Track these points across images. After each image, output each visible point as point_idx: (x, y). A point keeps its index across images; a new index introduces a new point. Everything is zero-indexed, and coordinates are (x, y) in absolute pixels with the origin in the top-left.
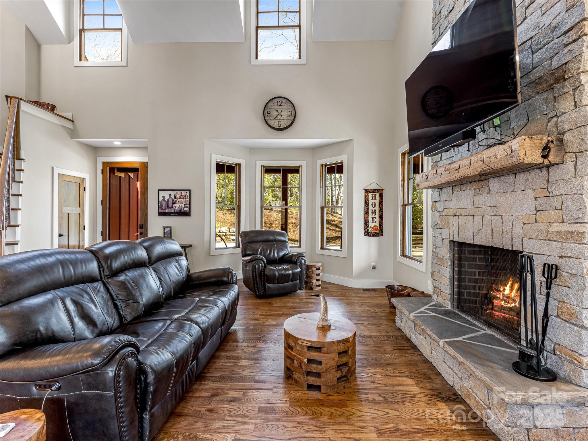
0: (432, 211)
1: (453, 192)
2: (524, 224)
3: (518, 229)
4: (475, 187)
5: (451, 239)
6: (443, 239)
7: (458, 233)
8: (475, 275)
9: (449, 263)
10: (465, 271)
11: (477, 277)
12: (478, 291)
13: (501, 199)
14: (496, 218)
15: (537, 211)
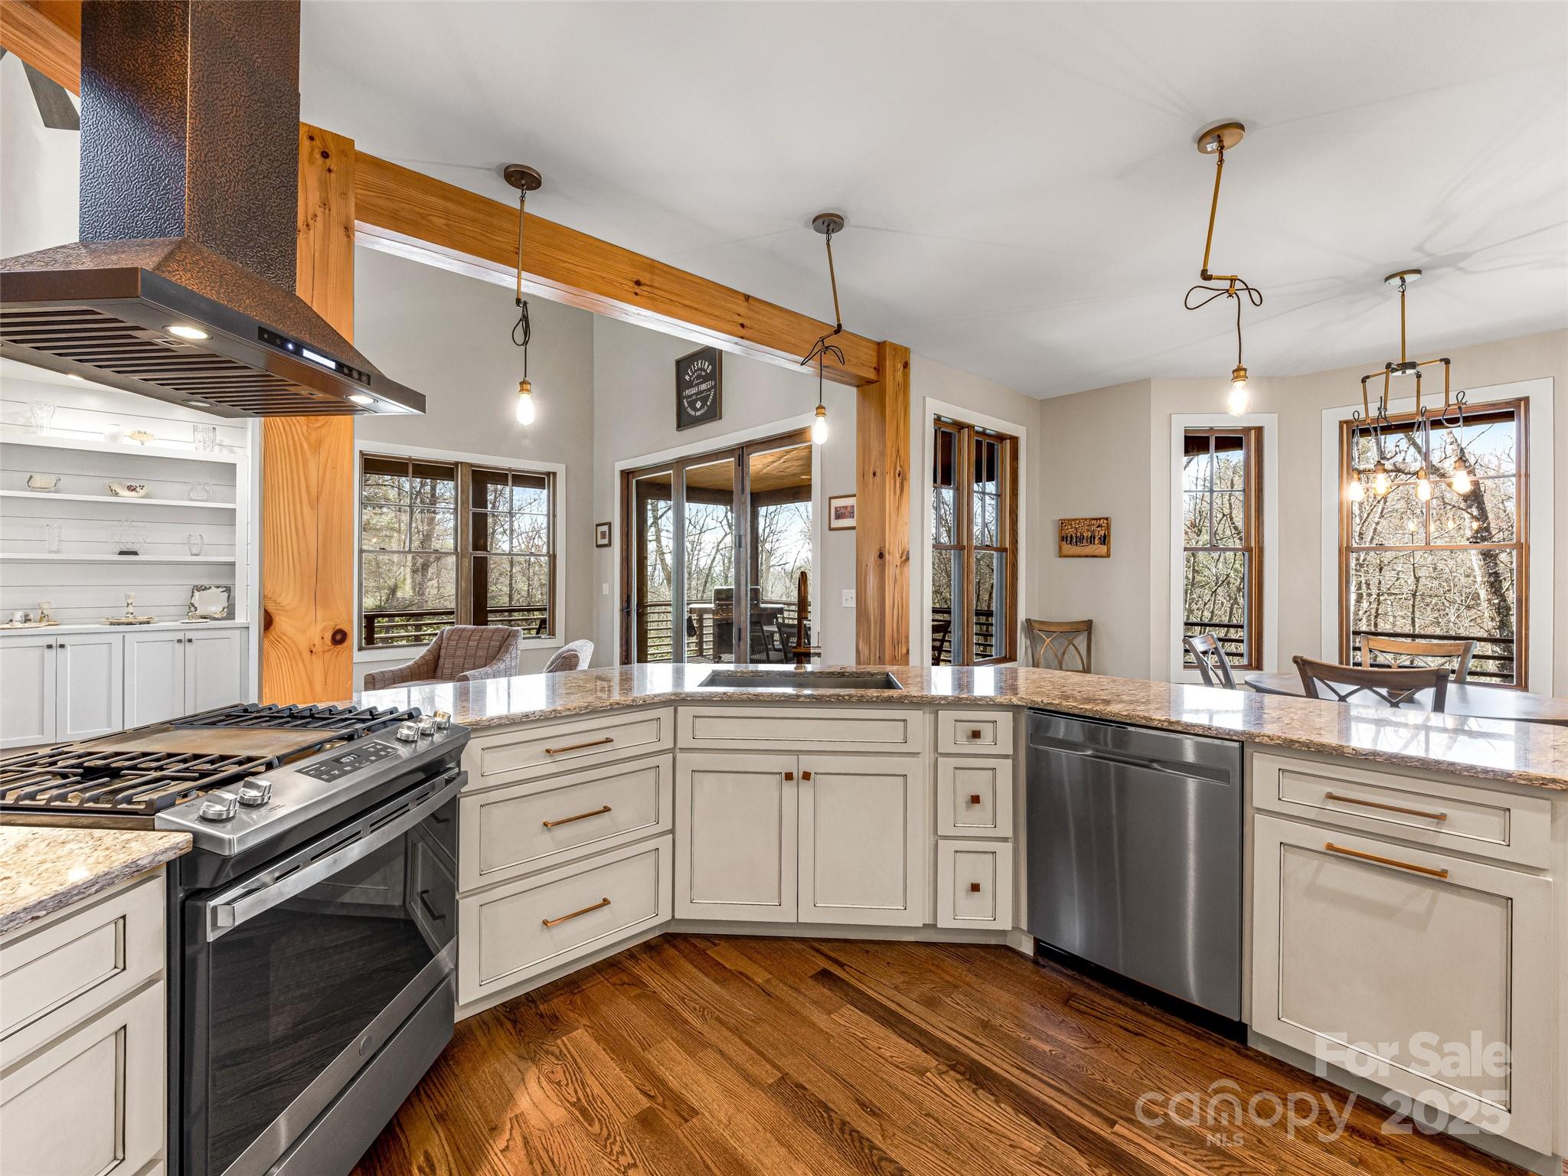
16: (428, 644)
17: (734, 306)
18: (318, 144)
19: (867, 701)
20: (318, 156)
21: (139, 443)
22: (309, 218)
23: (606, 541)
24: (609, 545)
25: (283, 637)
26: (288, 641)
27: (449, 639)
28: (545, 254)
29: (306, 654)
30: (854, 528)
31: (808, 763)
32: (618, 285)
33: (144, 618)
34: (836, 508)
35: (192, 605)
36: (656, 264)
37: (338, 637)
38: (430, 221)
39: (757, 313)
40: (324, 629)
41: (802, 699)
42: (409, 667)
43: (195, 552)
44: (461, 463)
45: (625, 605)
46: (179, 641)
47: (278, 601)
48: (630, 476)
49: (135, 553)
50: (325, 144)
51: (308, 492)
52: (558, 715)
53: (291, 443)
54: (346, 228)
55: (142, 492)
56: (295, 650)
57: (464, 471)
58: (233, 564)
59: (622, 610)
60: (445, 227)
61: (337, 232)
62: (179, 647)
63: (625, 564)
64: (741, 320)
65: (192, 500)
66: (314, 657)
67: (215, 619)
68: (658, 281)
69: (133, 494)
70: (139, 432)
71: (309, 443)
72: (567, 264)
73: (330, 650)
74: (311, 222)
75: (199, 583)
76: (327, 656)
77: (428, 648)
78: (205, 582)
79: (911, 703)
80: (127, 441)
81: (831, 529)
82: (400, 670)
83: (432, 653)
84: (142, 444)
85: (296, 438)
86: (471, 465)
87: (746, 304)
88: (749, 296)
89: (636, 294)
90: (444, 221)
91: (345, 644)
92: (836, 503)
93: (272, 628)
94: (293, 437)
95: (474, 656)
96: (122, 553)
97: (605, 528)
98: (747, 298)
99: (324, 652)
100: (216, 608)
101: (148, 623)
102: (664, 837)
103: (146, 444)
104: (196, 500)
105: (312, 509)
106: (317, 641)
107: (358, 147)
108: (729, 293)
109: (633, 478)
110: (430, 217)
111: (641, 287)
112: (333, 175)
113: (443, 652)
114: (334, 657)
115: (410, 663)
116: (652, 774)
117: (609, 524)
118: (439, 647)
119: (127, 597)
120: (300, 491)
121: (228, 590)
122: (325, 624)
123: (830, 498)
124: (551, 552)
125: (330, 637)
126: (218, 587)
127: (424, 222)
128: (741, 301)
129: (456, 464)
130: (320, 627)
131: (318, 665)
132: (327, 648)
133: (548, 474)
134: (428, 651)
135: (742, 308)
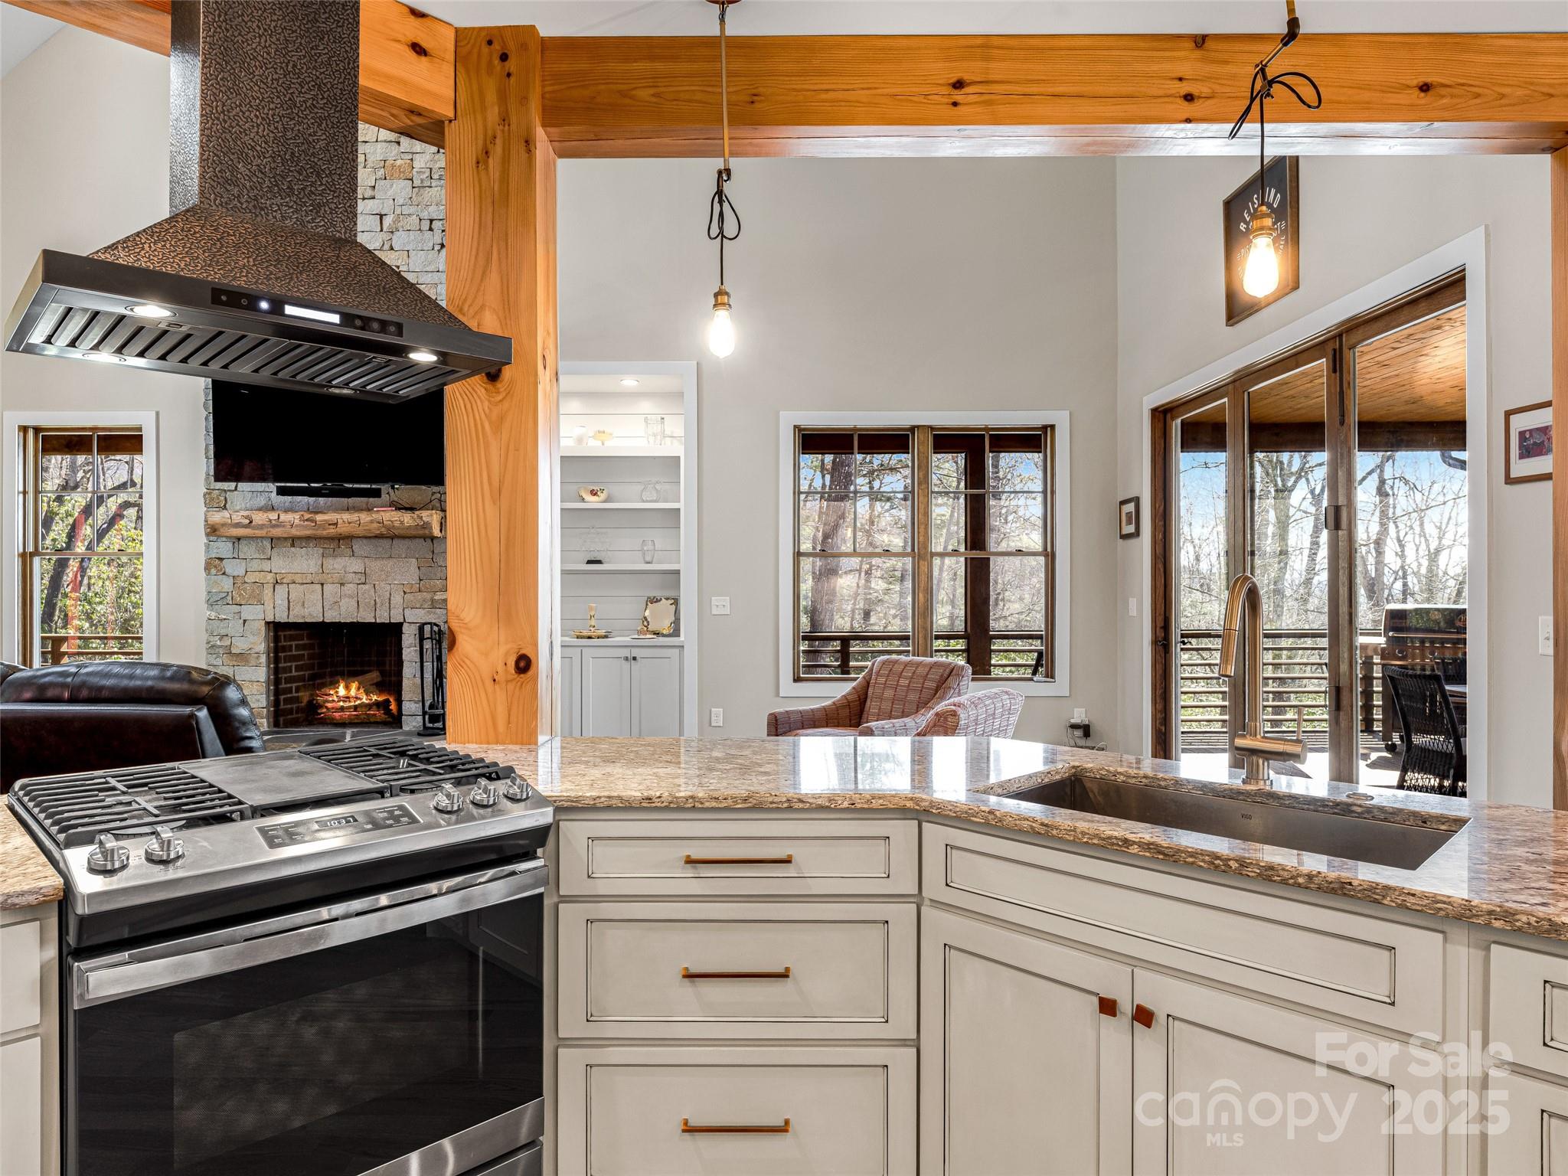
0: (209, 574)
1: (272, 548)
2: (405, 593)
3: (397, 599)
4: (325, 546)
5: (270, 618)
6: (245, 621)
7: (289, 609)
8: (291, 672)
9: (263, 659)
10: (284, 668)
11: (294, 673)
12: (295, 695)
13: (375, 566)
14: (366, 587)
15: (421, 580)
16: (855, 679)
17: (1167, 66)
18: (498, 47)
19: (1284, 882)
20: (496, 61)
21: (600, 443)
22: (488, 142)
23: (1131, 529)
24: (1137, 533)
25: (466, 660)
26: (471, 666)
27: (878, 673)
28: (795, 90)
29: (489, 683)
30: (1547, 477)
31: (1154, 991)
32: (921, 99)
33: (602, 632)
34: (1522, 434)
35: (645, 618)
36: (996, 42)
37: (522, 664)
38: (632, 98)
39: (1226, 62)
40: (507, 654)
41: (1134, 849)
42: (824, 709)
43: (648, 559)
44: (918, 427)
45: (1160, 634)
46: (627, 659)
47: (462, 616)
48: (1169, 416)
49: (599, 562)
50: (504, 44)
51: (490, 484)
52: (698, 805)
53: (472, 424)
54: (527, 142)
55: (603, 496)
56: (478, 678)
57: (921, 437)
58: (678, 572)
59: (1155, 642)
60: (654, 100)
61: (518, 148)
62: (626, 665)
63: (1160, 566)
64: (1185, 88)
65: (643, 501)
66: (497, 687)
67: (664, 636)
68: (998, 69)
69: (595, 498)
70: (599, 432)
71: (490, 423)
72: (831, 93)
73: (514, 679)
74: (490, 147)
75: (652, 595)
76: (511, 686)
77: (854, 684)
78: (657, 594)
79: (1403, 907)
80: (592, 443)
81: (1509, 481)
82: (812, 710)
83: (857, 692)
84: (603, 444)
85: (477, 417)
86: (932, 428)
87: (1198, 53)
88: (1204, 37)
89: (955, 104)
90: (652, 91)
91: (530, 673)
92: (1520, 423)
93: (455, 649)
94: (474, 416)
95: (904, 701)
96: (589, 562)
97: (1130, 507)
98: (1200, 41)
99: (507, 681)
100: (665, 624)
101: (606, 637)
102: (902, 1050)
103: (607, 444)
104: (647, 501)
105: (494, 503)
106: (500, 668)
107: (544, 32)
108: (1155, 44)
109: (1173, 419)
110: (634, 92)
111: (964, 91)
112: (513, 79)
113: (870, 691)
114: (517, 689)
115: (827, 703)
116: (878, 931)
117: (1137, 500)
118: (867, 684)
119: (591, 609)
120: (482, 483)
121: (676, 602)
122: (509, 646)
123: (1508, 414)
124: (1049, 550)
125: (513, 663)
126: (667, 599)
127: (627, 101)
128: (1187, 51)
129: (913, 429)
130: (503, 649)
131: (501, 697)
132: (510, 677)
133: (1045, 428)
134: (854, 688)
135: (1188, 64)
